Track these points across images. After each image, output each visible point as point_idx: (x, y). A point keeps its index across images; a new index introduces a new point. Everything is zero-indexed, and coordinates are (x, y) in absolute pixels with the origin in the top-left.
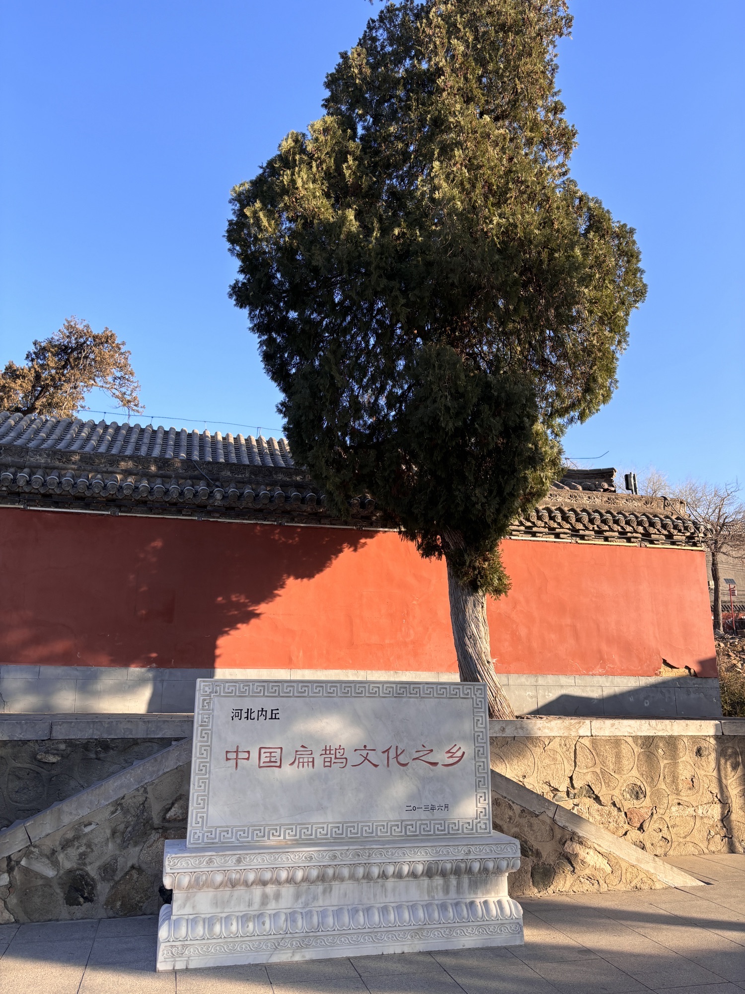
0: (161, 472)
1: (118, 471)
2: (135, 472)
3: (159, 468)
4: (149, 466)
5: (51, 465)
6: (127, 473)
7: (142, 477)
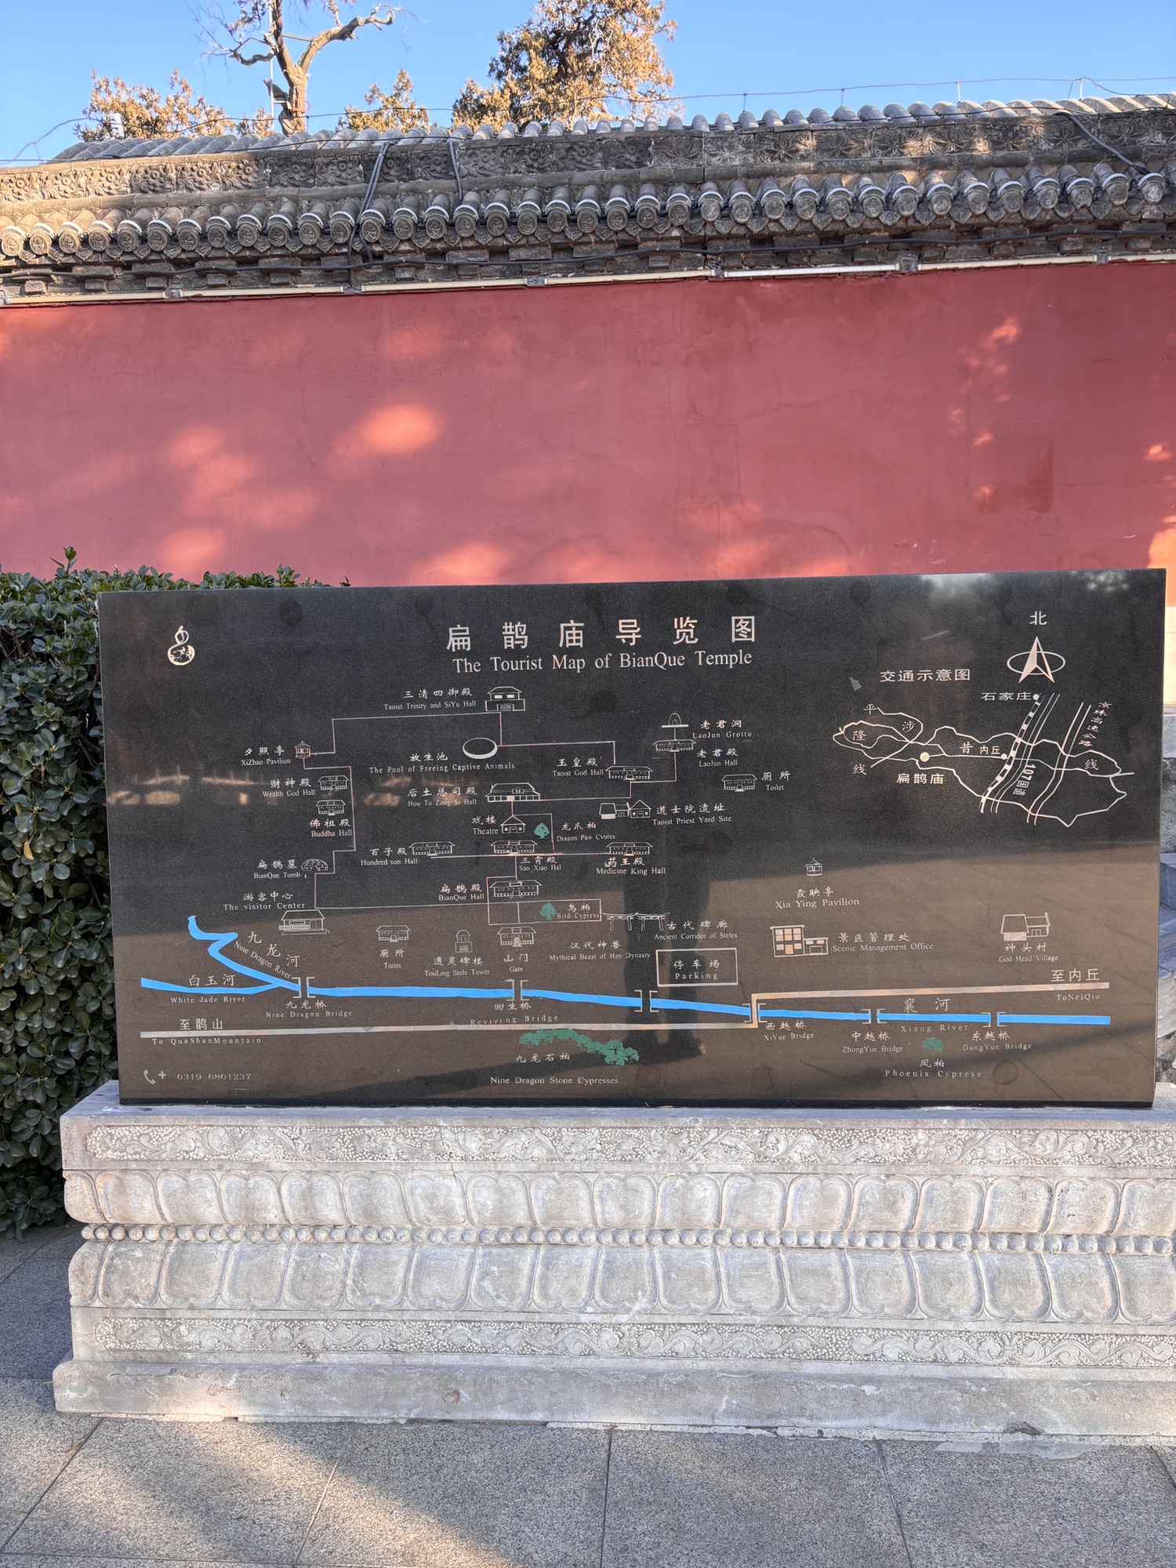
0: (1000, 154)
1: (906, 163)
2: (944, 159)
3: (995, 144)
4: (971, 143)
5: (759, 167)
6: (927, 164)
7: (959, 170)
